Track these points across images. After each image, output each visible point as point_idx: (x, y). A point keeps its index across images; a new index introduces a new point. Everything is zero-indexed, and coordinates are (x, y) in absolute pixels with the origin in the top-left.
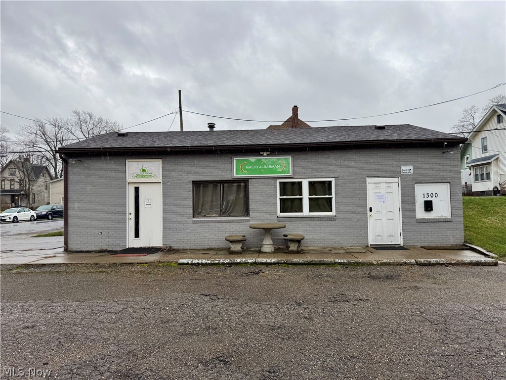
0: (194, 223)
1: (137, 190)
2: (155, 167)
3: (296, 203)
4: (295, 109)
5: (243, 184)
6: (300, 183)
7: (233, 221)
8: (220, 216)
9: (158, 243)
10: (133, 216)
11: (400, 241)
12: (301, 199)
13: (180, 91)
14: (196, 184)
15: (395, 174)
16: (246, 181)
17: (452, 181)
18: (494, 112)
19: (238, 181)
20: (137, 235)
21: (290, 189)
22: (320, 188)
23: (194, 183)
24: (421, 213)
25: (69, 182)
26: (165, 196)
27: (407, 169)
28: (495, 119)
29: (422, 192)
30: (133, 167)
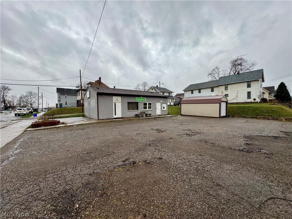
0: (128, 111)
1: (115, 104)
2: (119, 98)
3: (146, 107)
4: (100, 78)
5: (137, 103)
6: (147, 103)
7: (134, 111)
8: (133, 110)
9: (120, 116)
10: (114, 110)
11: (160, 114)
12: (147, 107)
13: (80, 70)
14: (129, 103)
15: (160, 102)
16: (138, 103)
17: (167, 104)
18: (151, 87)
19: (136, 102)
20: (115, 115)
21: (145, 104)
22: (150, 104)
23: (128, 102)
24: (163, 109)
25: (98, 101)
26: (122, 106)
27: (161, 101)
28: (151, 89)
29: (163, 105)
30: (115, 98)
